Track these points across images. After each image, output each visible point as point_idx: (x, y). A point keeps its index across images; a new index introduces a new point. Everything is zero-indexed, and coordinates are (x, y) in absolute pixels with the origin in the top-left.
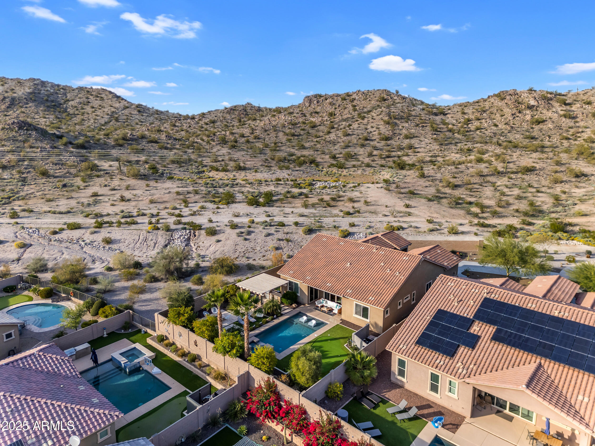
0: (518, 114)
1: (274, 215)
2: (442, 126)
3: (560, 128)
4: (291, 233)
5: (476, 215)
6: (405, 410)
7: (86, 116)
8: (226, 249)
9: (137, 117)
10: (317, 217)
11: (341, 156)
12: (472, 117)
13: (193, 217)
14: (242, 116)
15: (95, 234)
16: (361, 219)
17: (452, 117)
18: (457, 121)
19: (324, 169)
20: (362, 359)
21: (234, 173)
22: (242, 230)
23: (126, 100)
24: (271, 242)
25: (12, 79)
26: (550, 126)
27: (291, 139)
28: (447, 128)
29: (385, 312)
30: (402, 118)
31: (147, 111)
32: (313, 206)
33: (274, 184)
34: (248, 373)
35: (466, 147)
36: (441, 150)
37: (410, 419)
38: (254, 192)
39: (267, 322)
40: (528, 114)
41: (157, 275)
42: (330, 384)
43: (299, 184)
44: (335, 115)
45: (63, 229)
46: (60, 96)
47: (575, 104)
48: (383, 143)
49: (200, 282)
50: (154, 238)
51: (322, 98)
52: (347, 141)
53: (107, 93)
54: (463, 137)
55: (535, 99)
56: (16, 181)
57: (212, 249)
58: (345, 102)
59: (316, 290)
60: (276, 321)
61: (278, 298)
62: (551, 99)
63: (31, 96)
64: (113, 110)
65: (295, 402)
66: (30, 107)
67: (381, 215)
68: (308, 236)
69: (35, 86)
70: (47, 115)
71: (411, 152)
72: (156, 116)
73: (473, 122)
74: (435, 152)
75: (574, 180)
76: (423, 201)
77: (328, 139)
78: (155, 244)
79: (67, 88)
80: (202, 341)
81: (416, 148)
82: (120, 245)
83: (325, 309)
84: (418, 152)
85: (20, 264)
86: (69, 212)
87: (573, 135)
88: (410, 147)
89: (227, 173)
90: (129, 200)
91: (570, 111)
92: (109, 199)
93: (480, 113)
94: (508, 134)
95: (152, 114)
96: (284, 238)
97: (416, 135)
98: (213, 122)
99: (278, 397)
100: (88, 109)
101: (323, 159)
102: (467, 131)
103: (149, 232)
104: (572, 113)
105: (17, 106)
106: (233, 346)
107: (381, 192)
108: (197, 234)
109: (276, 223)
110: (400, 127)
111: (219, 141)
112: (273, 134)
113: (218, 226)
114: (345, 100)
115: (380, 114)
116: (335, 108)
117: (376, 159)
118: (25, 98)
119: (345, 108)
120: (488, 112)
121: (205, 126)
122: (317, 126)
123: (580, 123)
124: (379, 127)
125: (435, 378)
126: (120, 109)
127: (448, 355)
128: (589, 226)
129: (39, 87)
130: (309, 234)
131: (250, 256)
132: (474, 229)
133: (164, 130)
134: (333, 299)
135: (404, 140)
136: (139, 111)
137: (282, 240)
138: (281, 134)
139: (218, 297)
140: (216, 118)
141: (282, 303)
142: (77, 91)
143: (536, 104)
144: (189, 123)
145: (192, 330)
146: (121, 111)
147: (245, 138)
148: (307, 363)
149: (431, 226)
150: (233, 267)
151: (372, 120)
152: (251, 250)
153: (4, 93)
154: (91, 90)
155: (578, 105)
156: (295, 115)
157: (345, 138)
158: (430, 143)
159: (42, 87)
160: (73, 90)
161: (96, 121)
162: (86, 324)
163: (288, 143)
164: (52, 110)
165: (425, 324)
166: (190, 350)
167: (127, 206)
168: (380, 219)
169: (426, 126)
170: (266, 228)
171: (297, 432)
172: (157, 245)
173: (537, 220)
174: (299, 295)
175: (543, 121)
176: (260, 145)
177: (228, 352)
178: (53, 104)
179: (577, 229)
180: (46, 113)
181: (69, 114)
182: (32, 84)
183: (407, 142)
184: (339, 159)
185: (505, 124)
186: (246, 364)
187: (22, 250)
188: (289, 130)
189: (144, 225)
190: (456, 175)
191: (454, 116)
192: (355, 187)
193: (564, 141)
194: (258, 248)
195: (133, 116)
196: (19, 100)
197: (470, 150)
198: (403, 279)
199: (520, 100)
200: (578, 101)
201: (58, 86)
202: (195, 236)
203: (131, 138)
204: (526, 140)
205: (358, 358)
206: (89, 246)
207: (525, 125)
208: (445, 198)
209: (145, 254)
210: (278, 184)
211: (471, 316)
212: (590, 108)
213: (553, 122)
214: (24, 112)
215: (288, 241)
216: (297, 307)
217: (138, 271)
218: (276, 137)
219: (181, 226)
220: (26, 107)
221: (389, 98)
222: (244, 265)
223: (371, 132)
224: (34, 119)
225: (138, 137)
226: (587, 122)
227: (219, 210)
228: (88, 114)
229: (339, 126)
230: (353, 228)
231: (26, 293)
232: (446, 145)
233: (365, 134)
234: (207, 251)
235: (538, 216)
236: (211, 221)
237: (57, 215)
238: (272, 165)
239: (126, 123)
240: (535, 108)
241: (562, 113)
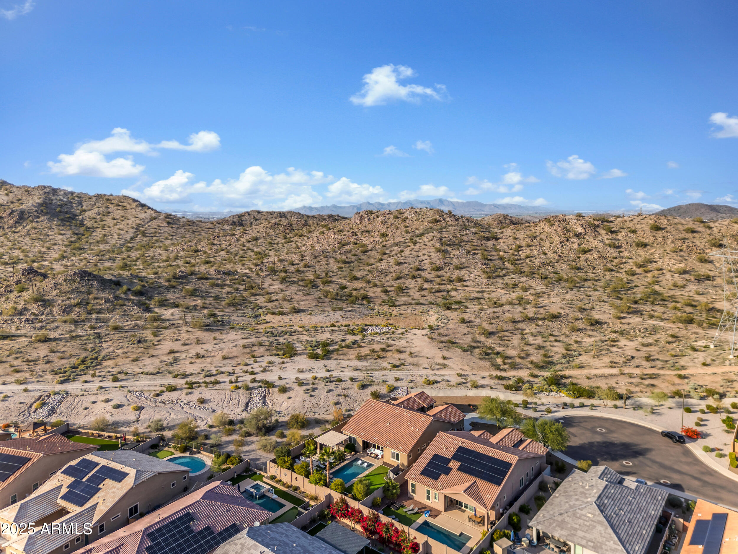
0: (566, 243)
1: (333, 369)
2: (493, 253)
3: (604, 258)
4: (348, 389)
5: (498, 368)
6: (412, 510)
7: (108, 230)
8: (296, 405)
9: (166, 229)
10: (369, 370)
11: (392, 289)
12: (523, 243)
13: (264, 374)
14: (287, 231)
15: (190, 395)
16: (405, 372)
17: (504, 243)
18: (508, 247)
19: (376, 307)
20: (392, 484)
21: (290, 316)
22: (308, 387)
23: (152, 209)
24: (332, 397)
25: (18, 187)
26: (595, 255)
27: (342, 268)
28: (498, 255)
29: (409, 456)
30: (453, 245)
31: (177, 222)
32: (366, 357)
33: (329, 331)
34: (330, 494)
35: (512, 281)
36: (488, 284)
37: (414, 514)
38: (312, 341)
39: (337, 465)
40: (575, 242)
41: (250, 430)
42: (375, 498)
43: (352, 331)
44: (387, 235)
45: (163, 392)
46: (74, 205)
47: (621, 232)
48: (435, 273)
49: (283, 436)
50: (237, 397)
51: (374, 215)
52: (399, 271)
53: (130, 201)
54: (513, 267)
55: (582, 226)
56: (92, 338)
57: (285, 405)
58: (397, 220)
59: (367, 443)
60: (342, 465)
61: (342, 448)
62: (598, 226)
63: (42, 208)
64: (138, 222)
65: (356, 507)
66: (42, 221)
67: (421, 368)
68: (362, 391)
69: (46, 195)
70: (63, 230)
71: (460, 286)
72: (188, 227)
73: (524, 248)
74: (483, 286)
75: (589, 328)
76: (459, 350)
77: (380, 269)
78: (239, 402)
79: (83, 196)
80: (301, 478)
81: (465, 281)
82: (212, 404)
83: (373, 455)
84: (467, 286)
85: (140, 424)
86: (158, 373)
87: (616, 266)
88: (460, 280)
89: (283, 317)
90: (203, 357)
91: (615, 239)
92: (186, 357)
93: (530, 239)
94: (556, 264)
95: (184, 225)
96: (342, 394)
97: (466, 265)
98: (256, 239)
99: (347, 506)
100: (109, 221)
101: (375, 293)
102: (518, 260)
103: (233, 392)
104: (616, 243)
105: (28, 221)
106: (320, 479)
107: (425, 341)
108: (271, 391)
109: (335, 379)
110: (452, 256)
111: (268, 271)
112: (323, 261)
113: (287, 384)
114: (398, 218)
115: (432, 240)
116: (387, 228)
117: (426, 294)
118: (36, 211)
119: (398, 228)
120: (538, 238)
121: (247, 244)
122: (369, 251)
123: (624, 253)
124: (430, 254)
125: (428, 492)
126: (147, 221)
127: (435, 479)
128: (579, 379)
129: (50, 196)
130: (362, 389)
131: (316, 411)
132: (492, 382)
133: (202, 249)
134: (378, 448)
135: (455, 271)
136: (168, 223)
137: (341, 395)
138: (331, 261)
139: (311, 450)
140: (259, 234)
141: (345, 452)
142: (94, 199)
143: (583, 231)
144: (229, 240)
145: (294, 471)
146: (148, 222)
147: (295, 266)
148: (362, 486)
149: (460, 380)
150: (305, 422)
151: (424, 247)
152: (316, 405)
153: (9, 204)
154: (111, 198)
155: (623, 234)
156: (345, 233)
157: (397, 267)
158: (479, 276)
159: (54, 195)
160: (90, 198)
161: (121, 237)
162: (224, 470)
163: (339, 273)
164: (68, 223)
165: (427, 462)
166: (292, 483)
167: (204, 363)
168: (420, 372)
169: (477, 253)
170: (327, 384)
171: (358, 522)
172: (240, 403)
173: (545, 372)
174: (356, 445)
175: (589, 251)
176: (310, 276)
177: (318, 483)
178: (68, 216)
179: (568, 381)
180: (61, 228)
181: (87, 229)
182: (41, 192)
183: (457, 274)
184: (390, 293)
185: (554, 253)
186: (329, 489)
187: (138, 412)
188: (340, 256)
189: (225, 384)
190: (493, 321)
191: (506, 241)
192: (402, 334)
193: (607, 273)
194: (322, 404)
195: (161, 228)
196: (29, 213)
197: (515, 285)
198: (420, 434)
199: (568, 227)
200: (624, 229)
201: (72, 193)
202: (270, 393)
203: (180, 276)
204: (572, 271)
205: (390, 484)
206: (188, 406)
207: (572, 254)
208: (478, 347)
209: (233, 412)
210: (333, 330)
211: (450, 458)
212: (635, 236)
213: (598, 252)
214: (35, 228)
215: (346, 396)
216: (355, 455)
217: (233, 427)
218: (327, 264)
219: (256, 384)
220: (37, 222)
221: (442, 219)
222: (312, 420)
223: (423, 260)
224: (48, 235)
225: (187, 273)
226: (630, 252)
227: (285, 365)
228: (110, 227)
229: (391, 251)
230: (398, 382)
231: (166, 449)
232: (494, 278)
233: (417, 264)
234: (281, 408)
235: (546, 368)
236: (280, 378)
237: (150, 376)
238: (325, 305)
239: (155, 238)
240: (582, 236)
241: (607, 242)
